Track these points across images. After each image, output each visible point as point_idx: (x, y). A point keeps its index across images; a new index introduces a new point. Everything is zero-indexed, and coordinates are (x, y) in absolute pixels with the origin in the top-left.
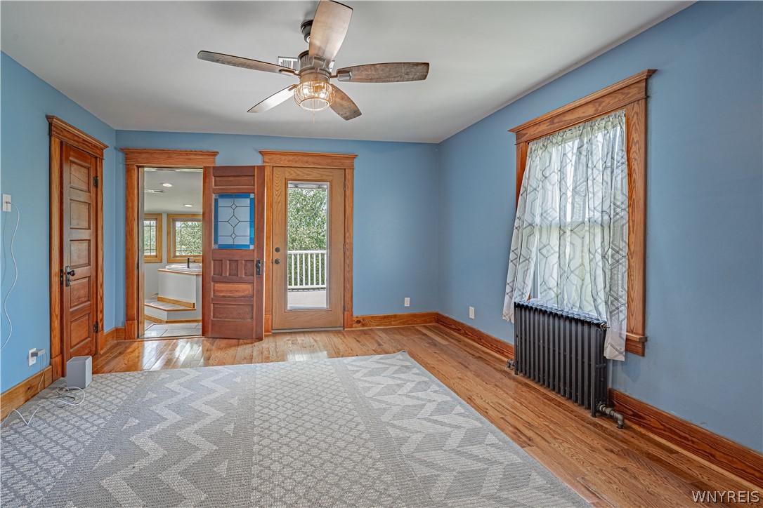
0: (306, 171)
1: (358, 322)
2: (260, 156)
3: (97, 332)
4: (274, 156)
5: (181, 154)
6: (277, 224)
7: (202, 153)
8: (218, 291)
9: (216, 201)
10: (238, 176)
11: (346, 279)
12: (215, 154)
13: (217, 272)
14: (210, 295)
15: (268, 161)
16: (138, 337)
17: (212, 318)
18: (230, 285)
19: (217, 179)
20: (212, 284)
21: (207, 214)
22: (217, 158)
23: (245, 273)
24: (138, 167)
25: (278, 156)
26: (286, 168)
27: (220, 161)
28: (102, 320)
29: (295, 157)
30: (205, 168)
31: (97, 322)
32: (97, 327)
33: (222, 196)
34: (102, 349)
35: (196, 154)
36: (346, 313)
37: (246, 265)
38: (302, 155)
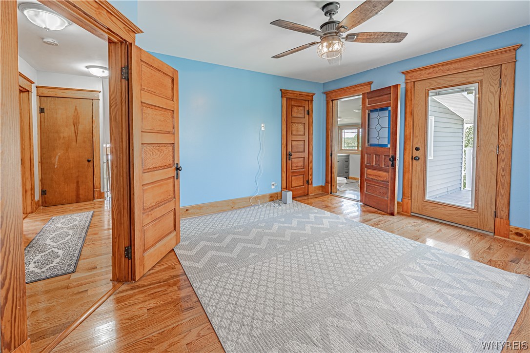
0: (448, 78)
1: (517, 234)
2: (403, 76)
3: (308, 184)
4: (414, 73)
5: (351, 89)
6: (417, 127)
7: (362, 85)
8: (369, 175)
9: (369, 114)
10: (381, 96)
11: (499, 183)
12: (370, 83)
13: (368, 162)
14: (364, 176)
15: (409, 78)
16: (331, 193)
17: (365, 191)
18: (376, 172)
19: (370, 100)
20: (366, 169)
21: (363, 124)
22: (372, 85)
23: (385, 164)
24: (332, 101)
25: (419, 72)
26: (427, 81)
27: (374, 87)
28: (312, 179)
29: (434, 69)
30: (363, 94)
31: (308, 180)
32: (308, 182)
33: (372, 111)
34: (311, 193)
35: (359, 87)
36: (497, 219)
37: (385, 159)
38: (443, 65)
